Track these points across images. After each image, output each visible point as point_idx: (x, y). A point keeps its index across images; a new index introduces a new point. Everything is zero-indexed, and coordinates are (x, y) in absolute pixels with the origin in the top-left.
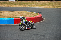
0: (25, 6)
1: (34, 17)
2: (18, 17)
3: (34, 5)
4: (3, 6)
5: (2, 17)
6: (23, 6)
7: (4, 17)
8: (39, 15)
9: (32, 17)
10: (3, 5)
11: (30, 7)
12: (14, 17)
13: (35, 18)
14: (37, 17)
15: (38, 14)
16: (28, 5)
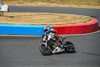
0: (70, 6)
1: (85, 24)
2: (59, 23)
3: (85, 4)
4: (35, 6)
5: (33, 23)
6: (66, 6)
7: (36, 23)
8: (93, 21)
9: (82, 24)
10: (35, 3)
11: (79, 7)
12: (53, 23)
13: (86, 26)
14: (89, 24)
15: (92, 18)
16: (75, 4)
